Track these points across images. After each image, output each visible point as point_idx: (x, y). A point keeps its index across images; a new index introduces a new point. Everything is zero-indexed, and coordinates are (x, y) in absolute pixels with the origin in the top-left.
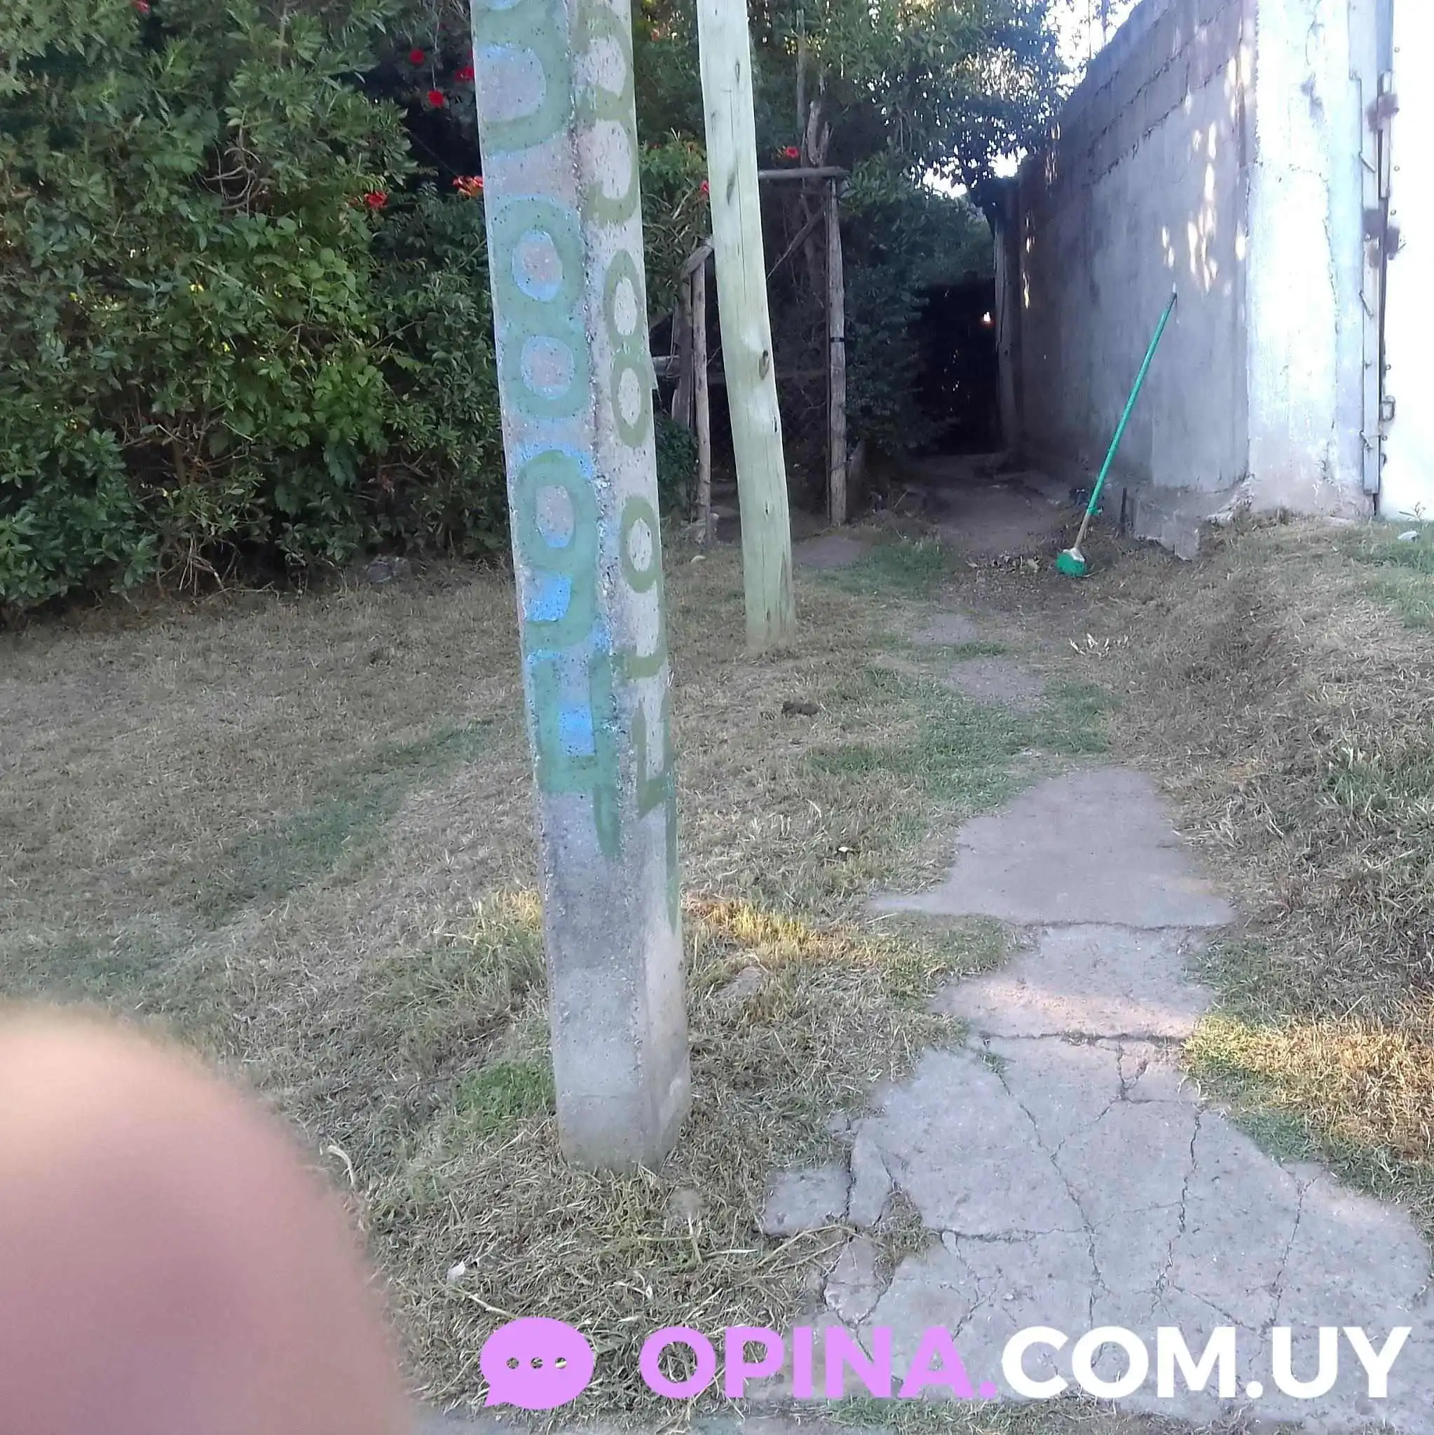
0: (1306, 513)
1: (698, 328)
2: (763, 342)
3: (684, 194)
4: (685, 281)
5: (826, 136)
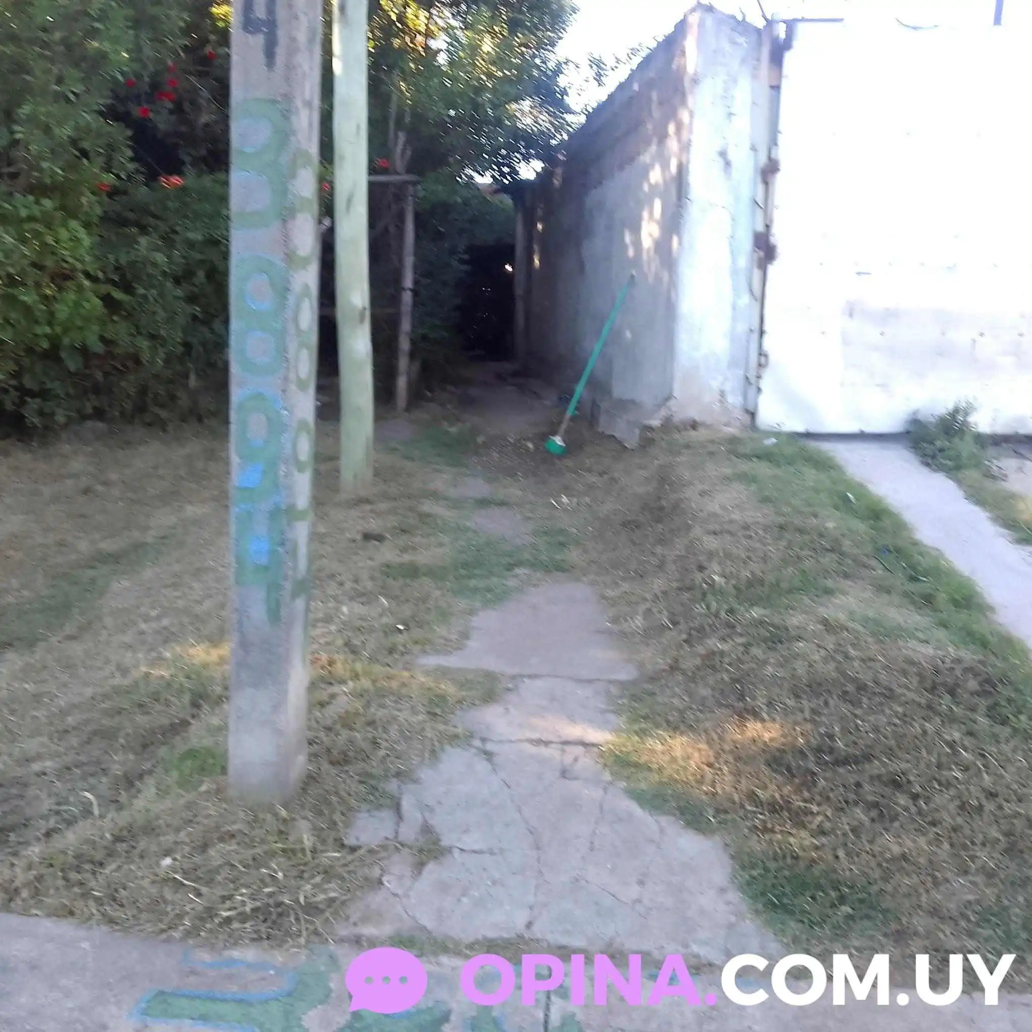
0: (709, 423)
2: (363, 301)
5: (409, 153)
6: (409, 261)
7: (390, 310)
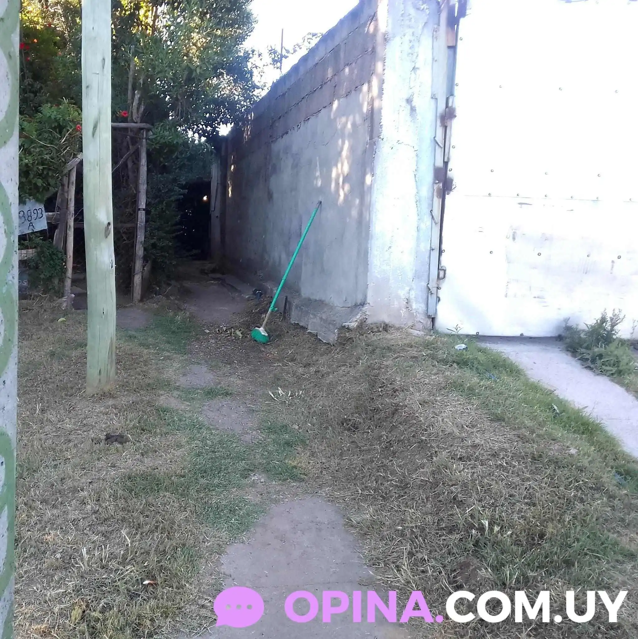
0: (397, 326)
1: (71, 199)
2: (108, 218)
3: (68, 131)
4: (65, 175)
5: (142, 108)
6: (143, 188)
7: (128, 225)
